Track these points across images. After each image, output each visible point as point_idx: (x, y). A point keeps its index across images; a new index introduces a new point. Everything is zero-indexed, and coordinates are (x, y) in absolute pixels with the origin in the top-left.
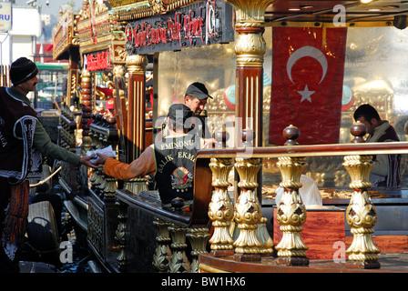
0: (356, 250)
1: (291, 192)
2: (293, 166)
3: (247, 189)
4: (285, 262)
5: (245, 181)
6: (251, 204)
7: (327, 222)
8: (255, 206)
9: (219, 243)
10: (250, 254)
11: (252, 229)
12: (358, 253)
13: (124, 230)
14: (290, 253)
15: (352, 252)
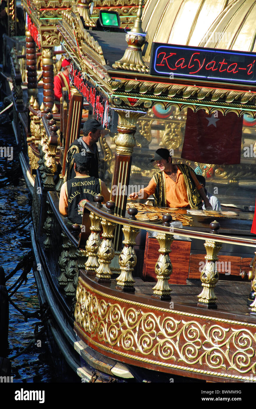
0: (158, 289)
1: (129, 247)
2: (131, 232)
3: (106, 238)
4: (120, 289)
5: (106, 233)
6: (108, 248)
7: (178, 248)
8: (110, 250)
9: (90, 267)
10: (105, 278)
11: (107, 263)
12: (159, 290)
13: (51, 223)
14: (123, 284)
15: (155, 290)
